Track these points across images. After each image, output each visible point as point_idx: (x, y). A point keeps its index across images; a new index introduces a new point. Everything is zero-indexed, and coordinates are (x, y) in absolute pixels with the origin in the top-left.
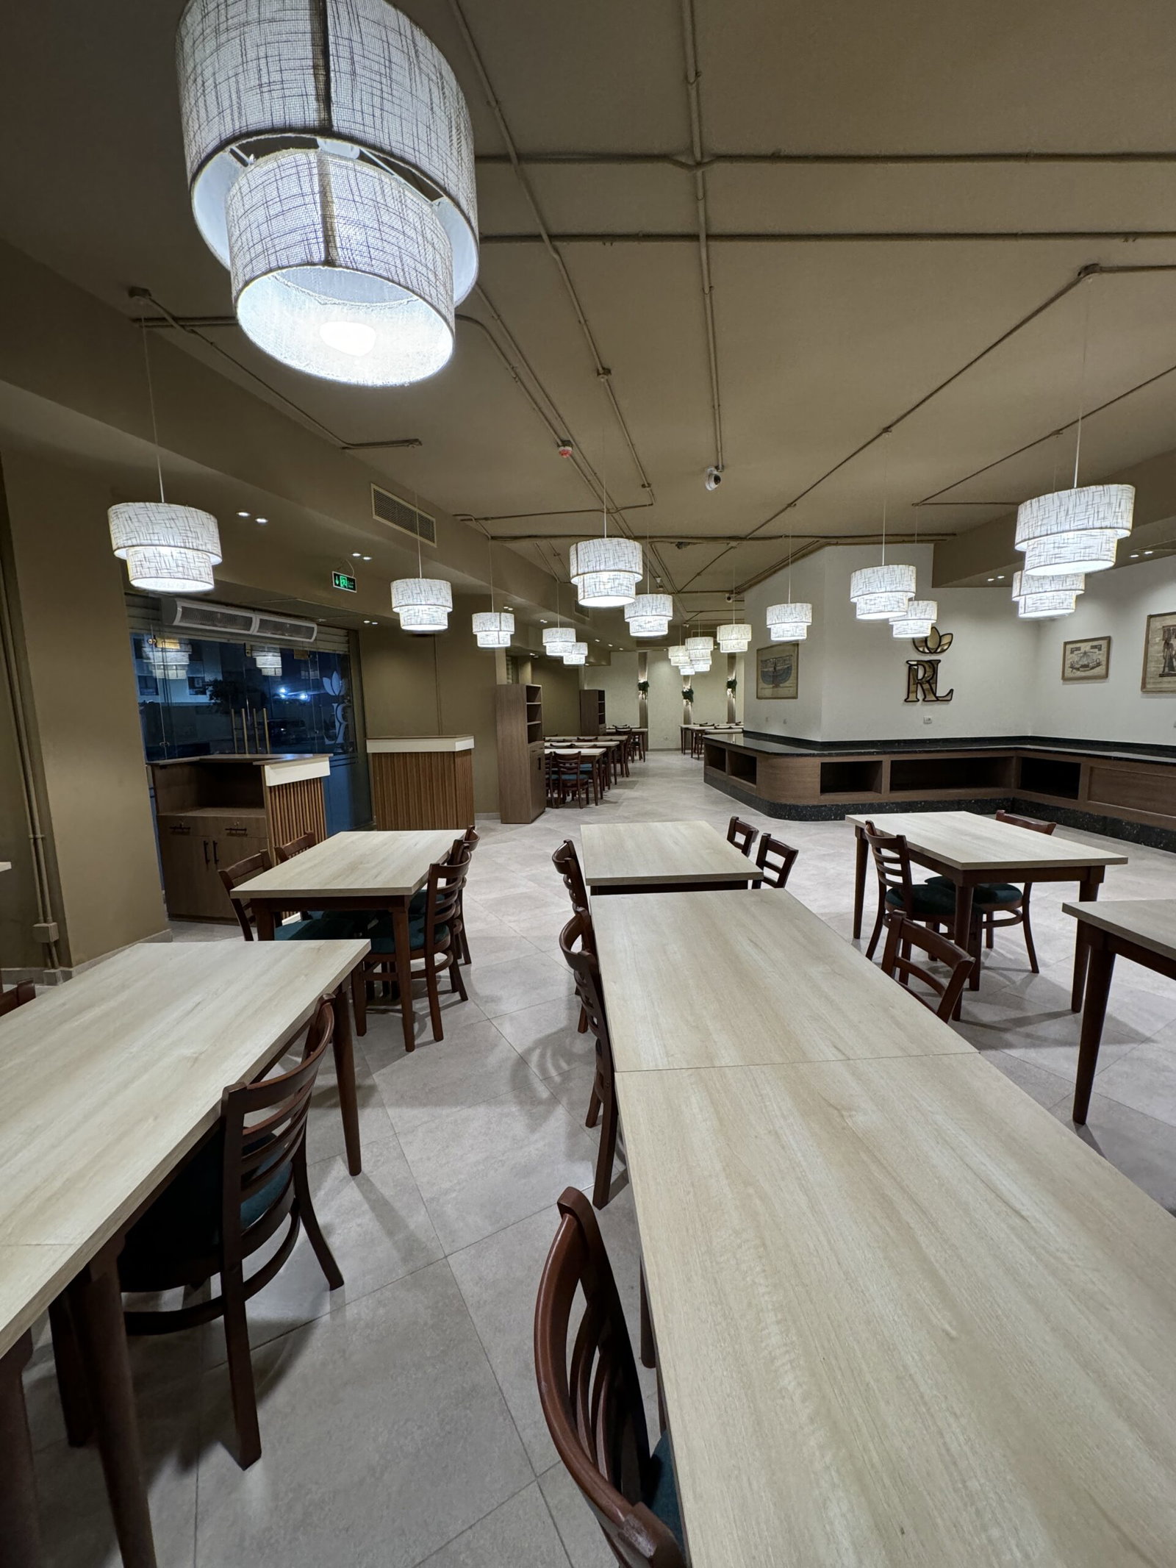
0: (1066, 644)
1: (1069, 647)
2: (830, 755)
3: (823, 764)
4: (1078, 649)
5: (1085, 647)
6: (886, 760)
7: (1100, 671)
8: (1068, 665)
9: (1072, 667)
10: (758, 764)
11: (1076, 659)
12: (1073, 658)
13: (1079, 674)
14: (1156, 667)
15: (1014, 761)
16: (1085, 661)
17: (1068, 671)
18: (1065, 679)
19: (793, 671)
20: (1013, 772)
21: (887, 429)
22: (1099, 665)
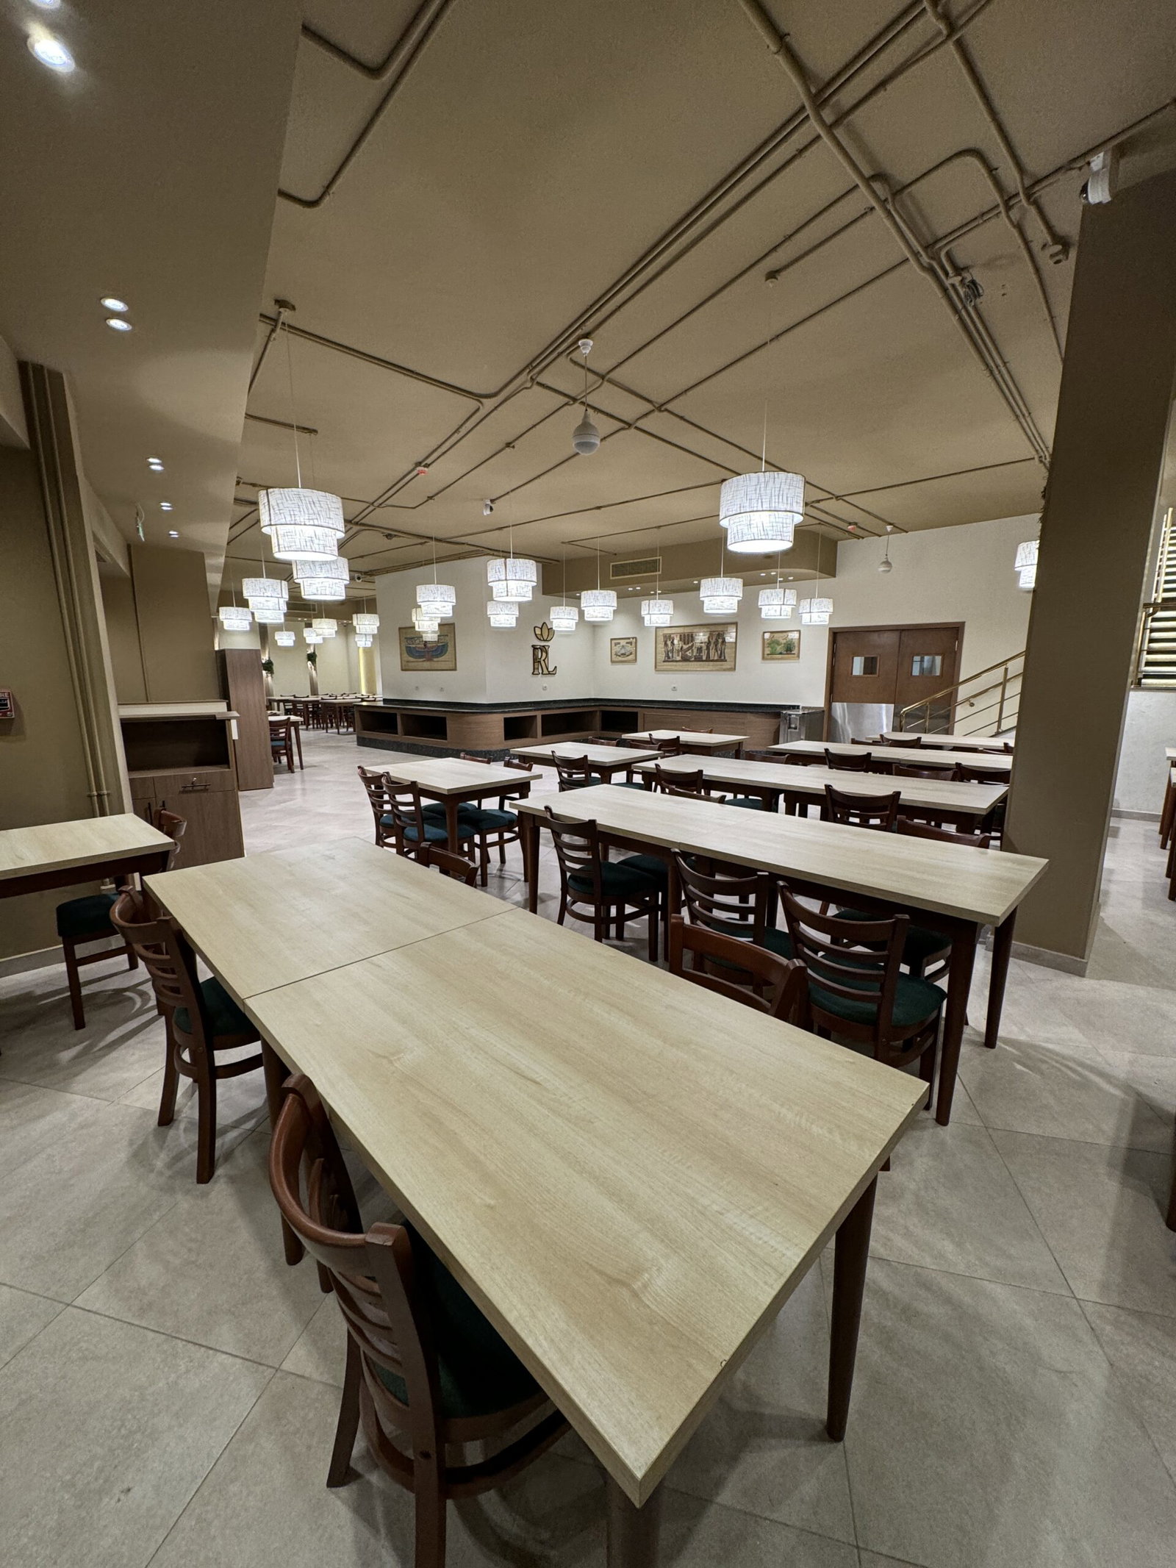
0: (612, 640)
1: (613, 642)
2: (509, 712)
3: (505, 719)
4: (619, 643)
5: (623, 642)
6: (539, 714)
7: (631, 657)
8: (613, 653)
9: (616, 655)
10: (448, 722)
11: (618, 650)
12: (617, 649)
13: (620, 659)
14: (662, 657)
15: (598, 714)
16: (623, 651)
17: (614, 656)
18: (613, 662)
19: (450, 649)
20: (598, 721)
21: (599, 508)
22: (631, 654)
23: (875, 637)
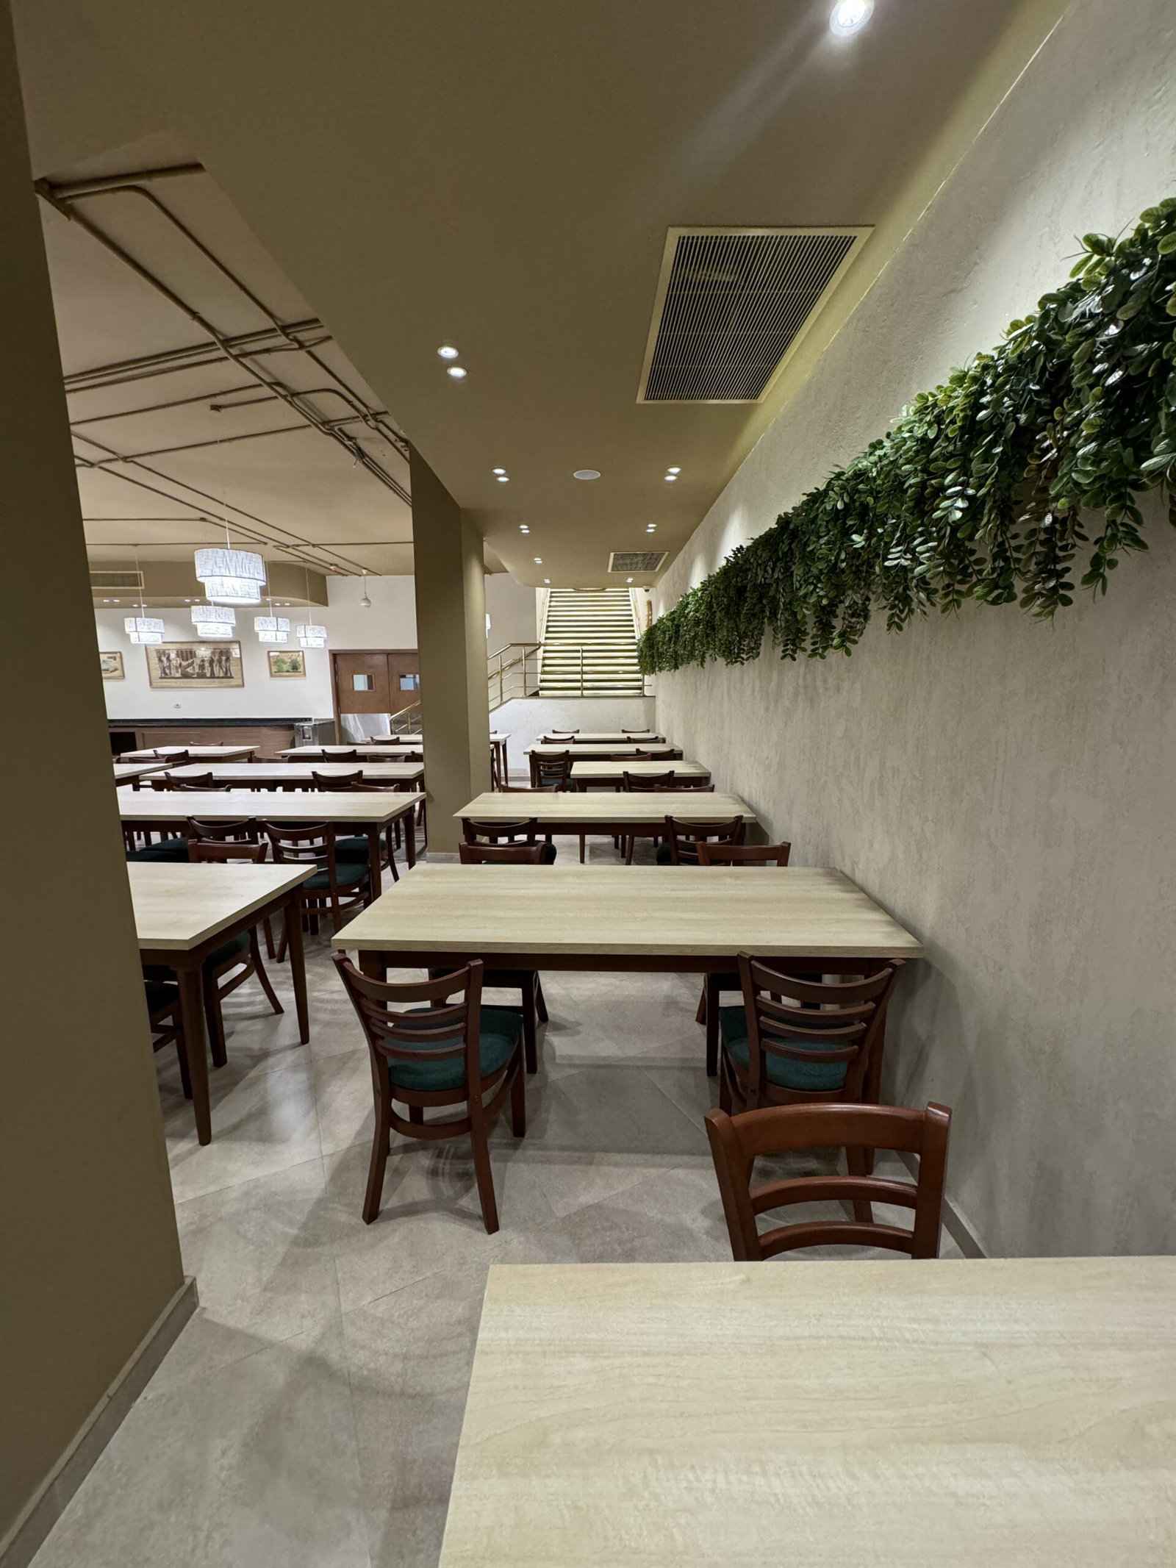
5: (104, 657)
14: (157, 673)
16: (105, 667)
22: (116, 670)
23: (368, 659)
